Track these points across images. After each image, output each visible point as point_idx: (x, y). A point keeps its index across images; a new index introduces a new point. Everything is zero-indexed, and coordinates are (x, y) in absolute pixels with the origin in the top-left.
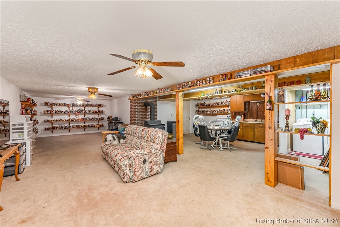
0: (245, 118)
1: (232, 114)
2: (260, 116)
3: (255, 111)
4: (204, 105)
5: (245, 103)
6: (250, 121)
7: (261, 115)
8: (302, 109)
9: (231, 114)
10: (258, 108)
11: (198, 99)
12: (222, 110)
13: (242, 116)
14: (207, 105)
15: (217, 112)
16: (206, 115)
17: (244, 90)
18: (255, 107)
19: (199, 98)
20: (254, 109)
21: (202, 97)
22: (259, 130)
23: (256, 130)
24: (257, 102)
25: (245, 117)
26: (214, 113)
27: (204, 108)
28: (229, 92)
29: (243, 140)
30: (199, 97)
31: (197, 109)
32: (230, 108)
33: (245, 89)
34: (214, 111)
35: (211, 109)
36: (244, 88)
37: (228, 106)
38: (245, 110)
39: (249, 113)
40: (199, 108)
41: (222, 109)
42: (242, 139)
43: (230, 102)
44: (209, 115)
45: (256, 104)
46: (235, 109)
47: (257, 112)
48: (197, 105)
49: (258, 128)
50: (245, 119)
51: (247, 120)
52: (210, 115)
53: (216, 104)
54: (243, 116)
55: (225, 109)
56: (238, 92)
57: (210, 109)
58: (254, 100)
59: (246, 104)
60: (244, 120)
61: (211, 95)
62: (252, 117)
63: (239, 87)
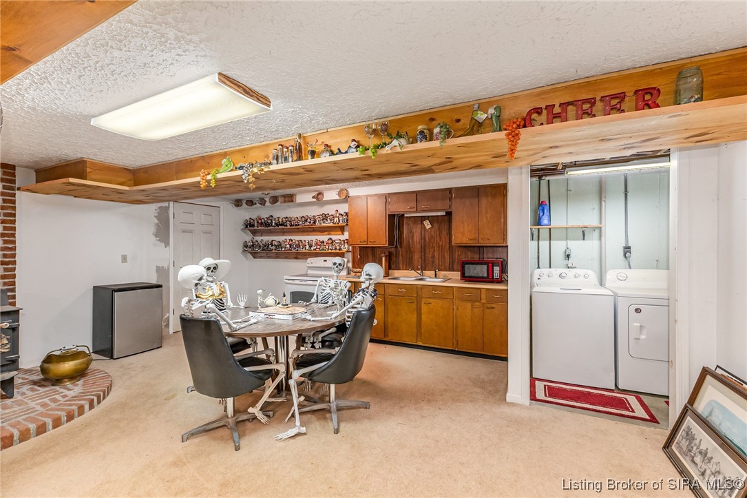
0: (390, 268)
1: (354, 253)
2: (433, 262)
3: (418, 246)
4: (267, 225)
5: (391, 217)
6: (406, 277)
7: (433, 257)
8: (538, 240)
9: (350, 253)
10: (427, 239)
11: (203, 185)
12: (323, 242)
13: (384, 259)
14: (277, 225)
15: (310, 246)
16: (277, 258)
17: (395, 142)
18: (419, 231)
19: (209, 182)
20: (417, 237)
21: (219, 176)
22: (431, 306)
23: (424, 308)
24: (423, 218)
25: (391, 266)
26: (301, 250)
27: (271, 233)
28: (332, 153)
29: (386, 339)
30: (209, 177)
31: (248, 237)
32: (346, 236)
33: (399, 136)
34: (298, 246)
35: (292, 238)
36: (394, 135)
37: (342, 229)
38: (391, 242)
39: (401, 251)
40: (254, 233)
41: (324, 238)
42: (381, 337)
43: (347, 214)
44: (286, 258)
45: (422, 223)
46: (361, 239)
47: (423, 249)
48: (249, 225)
49: (431, 300)
50: (390, 271)
51: (396, 273)
52: (287, 256)
53: (306, 221)
54: (386, 260)
55: (334, 237)
56: (370, 153)
57: (288, 238)
58: (417, 211)
59: (396, 222)
60: (387, 275)
61: (255, 170)
62: (410, 265)
63: (375, 132)
